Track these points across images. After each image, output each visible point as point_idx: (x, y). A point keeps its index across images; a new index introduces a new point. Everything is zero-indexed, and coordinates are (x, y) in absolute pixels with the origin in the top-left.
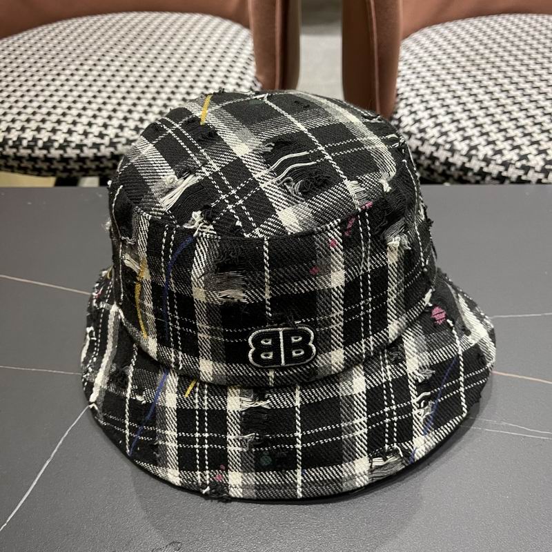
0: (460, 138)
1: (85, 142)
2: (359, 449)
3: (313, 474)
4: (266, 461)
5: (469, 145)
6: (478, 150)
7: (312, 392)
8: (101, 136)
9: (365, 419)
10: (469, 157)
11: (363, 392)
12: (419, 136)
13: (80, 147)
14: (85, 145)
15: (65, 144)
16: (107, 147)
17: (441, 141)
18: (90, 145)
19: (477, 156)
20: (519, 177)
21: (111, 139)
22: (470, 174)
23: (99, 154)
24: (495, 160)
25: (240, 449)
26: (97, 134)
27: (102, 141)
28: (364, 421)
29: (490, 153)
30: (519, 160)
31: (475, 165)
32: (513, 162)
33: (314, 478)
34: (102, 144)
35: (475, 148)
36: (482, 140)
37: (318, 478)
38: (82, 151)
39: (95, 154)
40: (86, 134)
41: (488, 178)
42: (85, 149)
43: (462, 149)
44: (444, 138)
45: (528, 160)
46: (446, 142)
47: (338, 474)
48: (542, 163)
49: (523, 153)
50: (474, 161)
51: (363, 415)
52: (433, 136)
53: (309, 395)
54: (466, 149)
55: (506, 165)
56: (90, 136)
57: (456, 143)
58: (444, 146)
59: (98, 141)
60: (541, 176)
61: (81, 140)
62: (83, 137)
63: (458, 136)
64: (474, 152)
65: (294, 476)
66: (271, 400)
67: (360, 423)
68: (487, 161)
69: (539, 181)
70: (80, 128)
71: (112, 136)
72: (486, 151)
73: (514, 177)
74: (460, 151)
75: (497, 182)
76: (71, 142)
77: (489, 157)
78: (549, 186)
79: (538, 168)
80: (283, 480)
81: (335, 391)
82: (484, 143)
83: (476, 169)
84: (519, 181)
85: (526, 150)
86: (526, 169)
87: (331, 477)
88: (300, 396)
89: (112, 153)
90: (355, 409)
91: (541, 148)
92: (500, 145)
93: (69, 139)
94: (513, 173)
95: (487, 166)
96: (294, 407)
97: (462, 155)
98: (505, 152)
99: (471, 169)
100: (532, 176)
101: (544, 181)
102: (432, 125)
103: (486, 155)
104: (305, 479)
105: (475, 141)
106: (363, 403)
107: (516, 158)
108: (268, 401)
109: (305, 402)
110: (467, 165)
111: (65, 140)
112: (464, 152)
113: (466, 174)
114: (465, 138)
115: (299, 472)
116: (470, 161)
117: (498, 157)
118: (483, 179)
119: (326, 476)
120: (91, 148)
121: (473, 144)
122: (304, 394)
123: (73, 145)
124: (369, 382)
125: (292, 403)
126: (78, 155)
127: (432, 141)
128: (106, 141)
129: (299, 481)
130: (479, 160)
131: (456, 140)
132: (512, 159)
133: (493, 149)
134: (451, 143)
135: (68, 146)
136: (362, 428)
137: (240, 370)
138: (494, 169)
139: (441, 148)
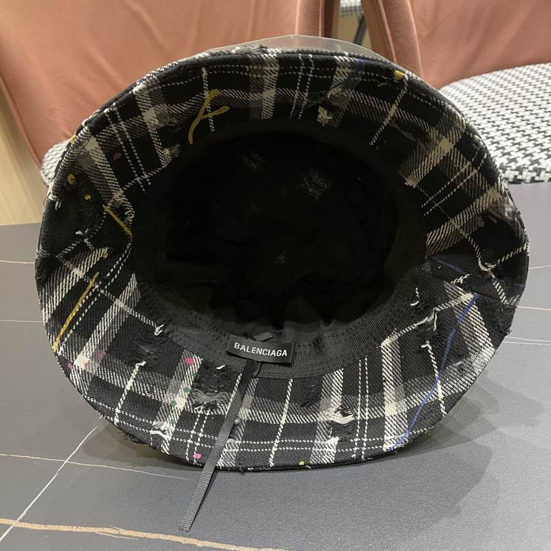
24: (510, 167)
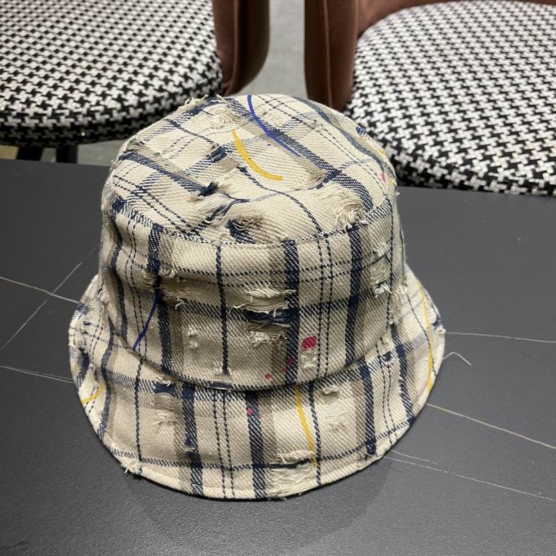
0: (408, 136)
1: (27, 111)
5: (416, 144)
6: (424, 150)
8: (44, 106)
10: (415, 156)
12: (368, 130)
13: (21, 116)
14: (27, 115)
15: (6, 112)
16: (48, 118)
17: (389, 137)
18: (31, 114)
19: (422, 156)
20: (462, 182)
21: (54, 110)
22: (414, 174)
23: (41, 125)
26: (39, 103)
27: (45, 112)
29: (436, 154)
30: (463, 165)
31: (420, 165)
32: (457, 166)
34: (45, 115)
35: (422, 147)
36: (430, 140)
38: (23, 120)
39: (36, 124)
40: (28, 103)
41: (431, 181)
42: (27, 118)
43: (409, 148)
44: (393, 134)
45: (472, 166)
46: (394, 139)
48: (486, 170)
49: (468, 157)
50: (419, 161)
52: (382, 132)
54: (413, 147)
55: (450, 168)
56: (33, 105)
57: (403, 141)
58: (391, 143)
59: (40, 111)
60: (483, 183)
61: (23, 109)
62: (25, 106)
63: (407, 133)
64: (420, 152)
68: (432, 162)
69: (481, 188)
70: (23, 96)
71: (55, 107)
72: (432, 151)
73: (457, 181)
74: (406, 150)
75: (440, 185)
76: (13, 110)
77: (434, 158)
78: (490, 194)
79: (481, 175)
82: (432, 143)
83: (421, 169)
84: (462, 186)
85: (472, 154)
86: (469, 174)
89: (54, 125)
91: (488, 153)
92: (447, 147)
93: (11, 107)
94: (456, 177)
95: (432, 167)
97: (407, 154)
98: (451, 154)
99: (416, 170)
100: (475, 182)
101: (486, 188)
102: (383, 119)
103: (431, 156)
105: (423, 140)
107: (460, 162)
110: (412, 165)
111: (7, 108)
112: (410, 151)
113: (410, 174)
114: (413, 136)
116: (415, 161)
117: (443, 159)
118: (427, 180)
120: (32, 118)
121: (420, 143)
123: (14, 113)
126: (19, 124)
127: (380, 137)
128: (49, 111)
130: (423, 161)
131: (404, 137)
132: (456, 163)
133: (439, 151)
134: (399, 140)
135: (10, 114)
138: (438, 171)
139: (389, 145)
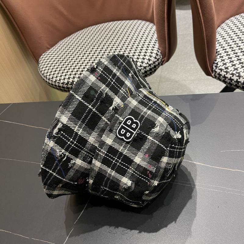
2: (71, 123)
3: (75, 102)
4: (92, 92)
7: (103, 125)
9: (79, 133)
11: (88, 139)
25: (102, 88)
28: (79, 132)
33: (74, 102)
37: (73, 103)
47: (69, 110)
51: (81, 134)
53: (102, 123)
65: (79, 96)
66: (111, 111)
67: (79, 131)
80: (81, 91)
81: (96, 131)
87: (70, 107)
88: (104, 120)
90: (85, 133)
96: (103, 116)
104: (75, 99)
106: (85, 137)
108: (111, 110)
109: (102, 120)
115: (80, 99)
119: (71, 106)
122: (104, 122)
124: (90, 144)
125: (105, 116)
129: (76, 96)
136: (77, 130)
137: (128, 111)
